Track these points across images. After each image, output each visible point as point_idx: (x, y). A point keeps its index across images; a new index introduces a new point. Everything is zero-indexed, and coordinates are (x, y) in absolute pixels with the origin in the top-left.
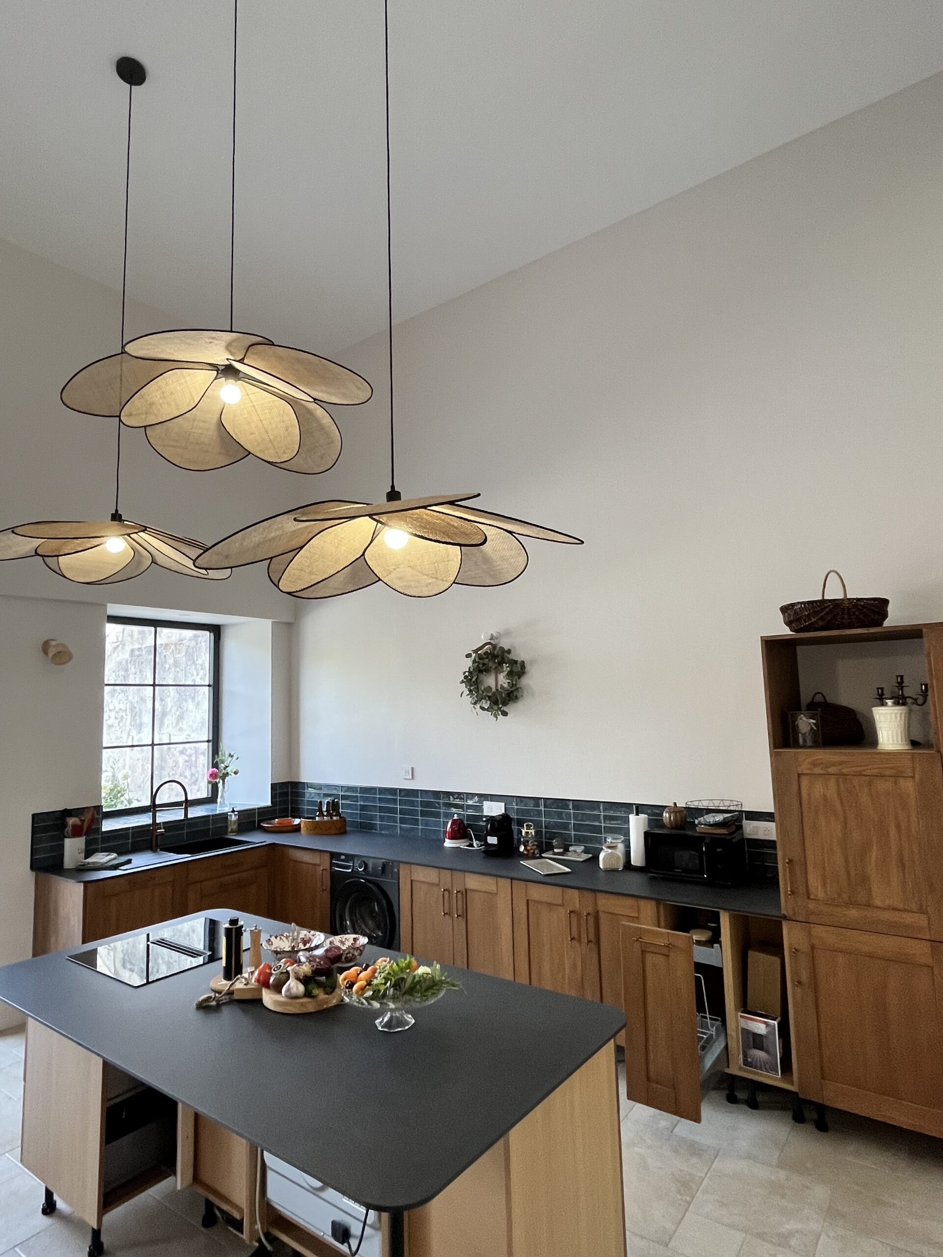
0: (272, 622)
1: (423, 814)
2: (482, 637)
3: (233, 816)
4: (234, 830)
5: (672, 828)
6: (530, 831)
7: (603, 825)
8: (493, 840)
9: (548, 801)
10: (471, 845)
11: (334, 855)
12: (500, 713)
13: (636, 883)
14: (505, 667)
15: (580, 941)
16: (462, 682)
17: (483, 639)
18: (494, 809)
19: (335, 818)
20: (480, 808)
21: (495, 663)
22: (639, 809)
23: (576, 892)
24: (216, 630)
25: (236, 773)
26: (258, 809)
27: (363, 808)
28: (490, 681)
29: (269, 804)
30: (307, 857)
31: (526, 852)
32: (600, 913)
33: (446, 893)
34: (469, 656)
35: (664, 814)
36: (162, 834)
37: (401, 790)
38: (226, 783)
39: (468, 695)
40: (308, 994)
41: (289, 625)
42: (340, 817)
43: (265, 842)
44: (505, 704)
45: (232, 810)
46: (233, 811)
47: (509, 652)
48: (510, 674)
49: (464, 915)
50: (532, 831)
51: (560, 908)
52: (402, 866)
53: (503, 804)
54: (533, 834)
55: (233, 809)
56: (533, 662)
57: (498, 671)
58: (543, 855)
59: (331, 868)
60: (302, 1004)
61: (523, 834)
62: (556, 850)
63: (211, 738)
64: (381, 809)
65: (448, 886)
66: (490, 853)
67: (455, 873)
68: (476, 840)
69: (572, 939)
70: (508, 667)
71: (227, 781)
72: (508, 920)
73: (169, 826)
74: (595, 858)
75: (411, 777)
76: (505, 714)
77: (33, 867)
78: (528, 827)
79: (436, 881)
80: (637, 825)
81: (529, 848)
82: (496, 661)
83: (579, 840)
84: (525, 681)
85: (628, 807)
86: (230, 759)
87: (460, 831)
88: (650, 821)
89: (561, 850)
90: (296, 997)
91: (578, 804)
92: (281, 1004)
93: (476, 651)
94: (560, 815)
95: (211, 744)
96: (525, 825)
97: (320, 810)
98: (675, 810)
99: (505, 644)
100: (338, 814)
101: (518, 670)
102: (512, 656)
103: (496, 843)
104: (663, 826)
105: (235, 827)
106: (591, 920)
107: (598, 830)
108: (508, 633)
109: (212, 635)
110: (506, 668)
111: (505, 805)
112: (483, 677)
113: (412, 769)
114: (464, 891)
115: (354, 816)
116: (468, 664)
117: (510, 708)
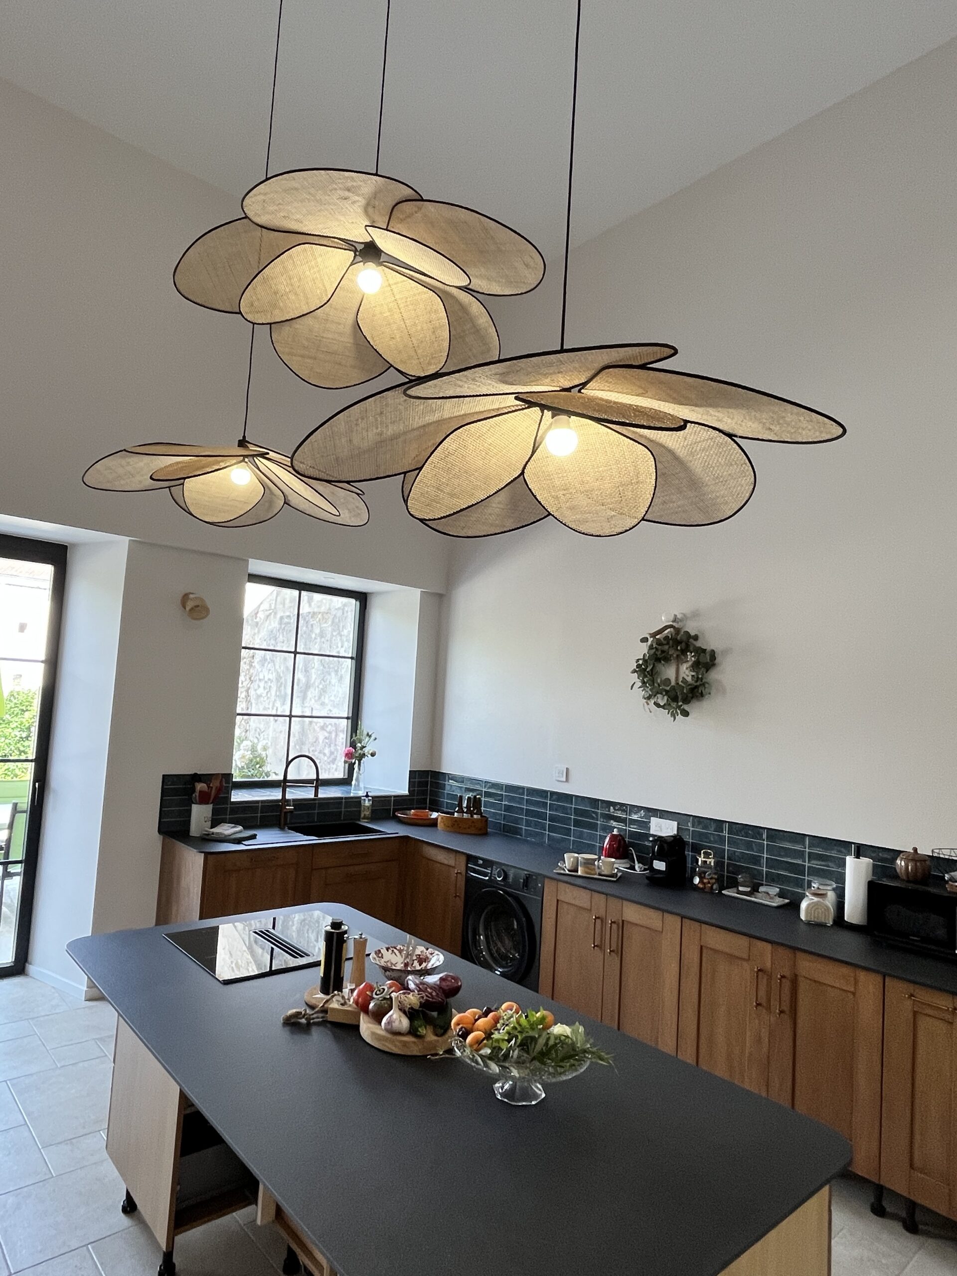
0: (421, 591)
1: (577, 823)
2: (663, 618)
3: (367, 802)
4: (367, 816)
5: (908, 881)
6: (708, 860)
7: (807, 864)
8: (659, 865)
9: (734, 826)
10: (633, 868)
11: (470, 858)
12: (679, 712)
13: (851, 946)
14: (689, 657)
15: (768, 1009)
16: (634, 671)
17: (664, 620)
18: (664, 828)
19: (475, 816)
20: (646, 825)
21: (678, 650)
22: (861, 850)
23: (769, 947)
24: (363, 598)
25: (373, 755)
26: (395, 796)
27: (508, 808)
28: (669, 672)
29: (406, 792)
30: (441, 857)
31: (701, 886)
32: (800, 979)
33: (598, 921)
34: (644, 640)
35: (898, 862)
36: (291, 812)
37: (553, 793)
38: (362, 764)
39: (640, 687)
40: (413, 1032)
41: (441, 596)
42: (482, 816)
43: (397, 833)
44: (686, 701)
45: (365, 794)
46: (367, 796)
47: (696, 638)
48: (696, 666)
49: (620, 951)
50: (711, 861)
51: (745, 964)
52: (546, 881)
53: (676, 823)
54: (712, 864)
55: (367, 793)
56: (727, 652)
57: (680, 660)
58: (723, 892)
59: (467, 872)
60: (405, 1044)
61: (700, 863)
62: (741, 889)
63: (350, 715)
64: (529, 813)
65: (602, 913)
66: (655, 880)
67: (610, 898)
68: (639, 863)
69: (758, 1005)
70: (693, 656)
71: (364, 763)
72: (675, 966)
73: (298, 803)
74: (794, 906)
75: (565, 780)
76: (686, 714)
77: (160, 831)
78: (707, 855)
79: (586, 905)
80: (856, 871)
81: (705, 881)
82: (679, 648)
83: (772, 879)
84: (713, 675)
85: (845, 846)
86: (367, 738)
87: (620, 849)
88: (875, 867)
89: (749, 889)
90: (398, 1033)
91: (774, 834)
92: (379, 1038)
93: (653, 635)
94: (749, 846)
95: (350, 721)
96: (702, 852)
97: (460, 805)
98: (914, 856)
99: (691, 628)
100: (479, 813)
101: (706, 661)
102: (698, 644)
103: (664, 869)
104: (895, 876)
105: (367, 813)
106: (787, 984)
107: (799, 869)
108: (696, 615)
109: (358, 603)
110: (691, 657)
111: (678, 824)
112: (660, 667)
113: (567, 769)
114: (621, 922)
115: (498, 817)
116: (642, 650)
117: (694, 708)
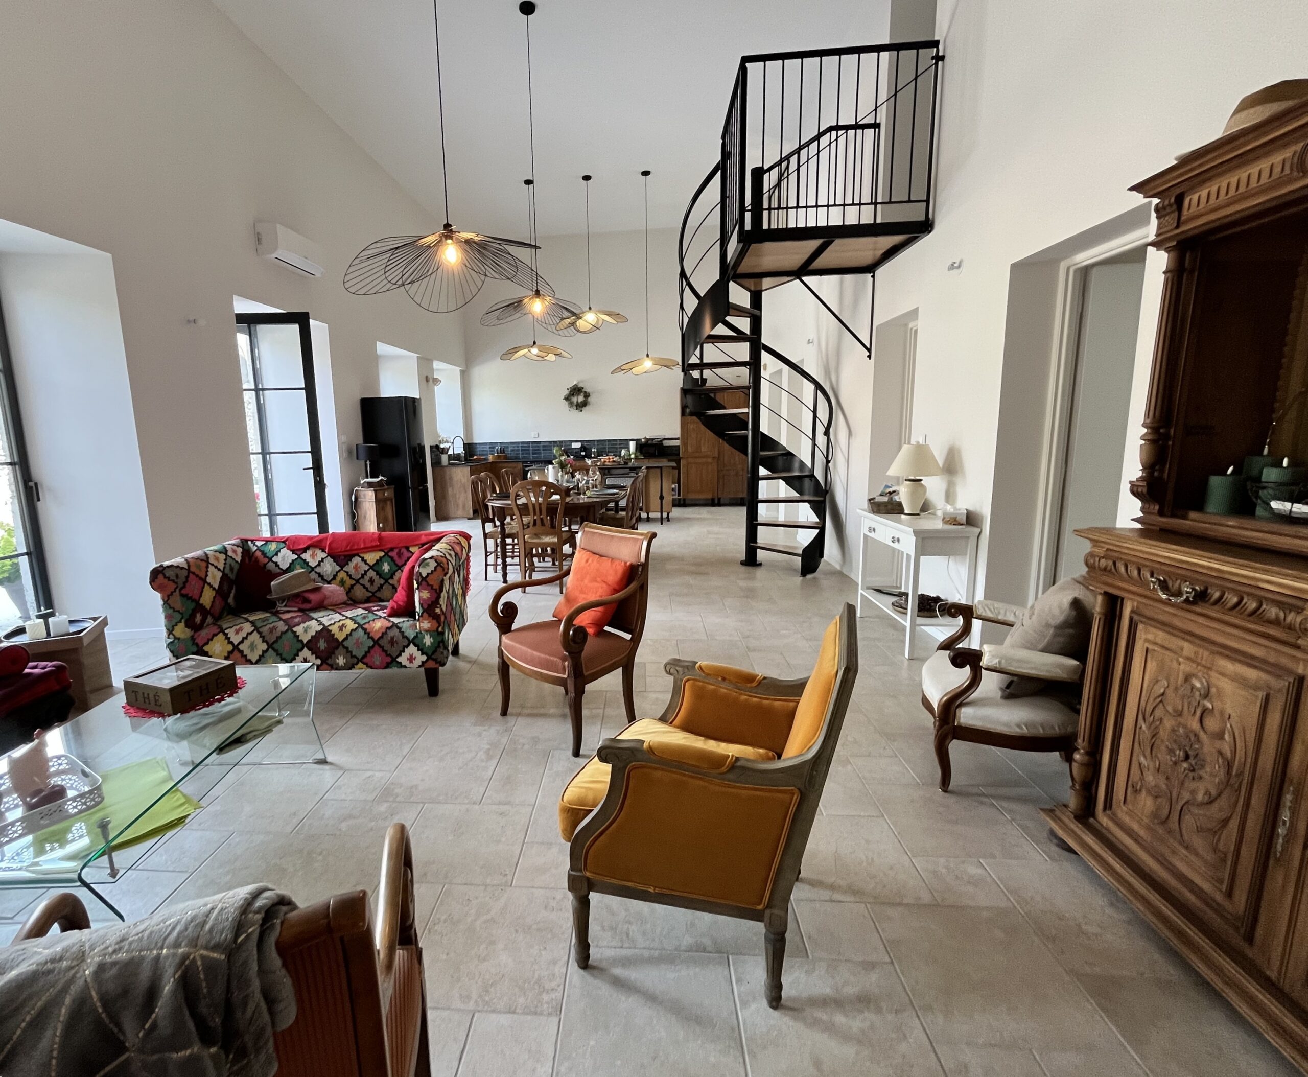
0: (460, 369)
1: (544, 449)
2: (572, 382)
5: (646, 444)
6: (594, 450)
7: (618, 446)
8: (583, 453)
12: (579, 410)
16: (564, 398)
18: (578, 445)
19: (503, 454)
20: (569, 445)
22: (632, 440)
27: (512, 450)
28: (574, 399)
34: (567, 389)
35: (642, 440)
37: (533, 441)
39: (566, 404)
41: (467, 369)
44: (582, 407)
47: (583, 388)
48: (585, 397)
56: (592, 392)
57: (578, 395)
61: (592, 451)
64: (522, 450)
75: (538, 437)
76: (582, 411)
78: (592, 448)
80: (632, 445)
82: (578, 392)
84: (589, 399)
85: (627, 441)
88: (637, 443)
91: (609, 441)
93: (571, 388)
94: (603, 445)
99: (580, 385)
101: (587, 395)
102: (584, 390)
104: (642, 444)
107: (617, 448)
108: (582, 381)
110: (582, 394)
111: (580, 443)
112: (572, 397)
113: (538, 433)
116: (567, 392)
117: (584, 409)
